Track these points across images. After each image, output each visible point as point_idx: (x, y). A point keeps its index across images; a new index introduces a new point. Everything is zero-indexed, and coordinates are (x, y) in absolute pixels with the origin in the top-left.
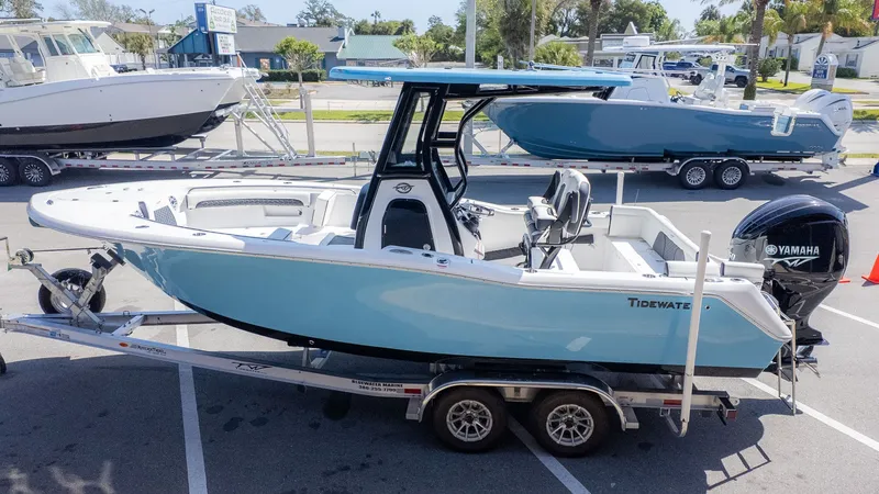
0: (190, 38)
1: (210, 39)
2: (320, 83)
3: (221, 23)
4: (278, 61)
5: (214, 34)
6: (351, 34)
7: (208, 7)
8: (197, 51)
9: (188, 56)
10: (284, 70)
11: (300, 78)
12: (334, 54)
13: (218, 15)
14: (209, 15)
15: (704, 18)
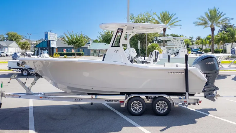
0: (42, 43)
1: (48, 42)
2: (82, 56)
3: (53, 38)
4: (69, 50)
5: (50, 41)
6: (92, 42)
7: (49, 33)
8: (43, 47)
9: (41, 48)
10: (71, 52)
11: (76, 54)
12: (87, 47)
13: (51, 35)
14: (49, 36)
15: (197, 39)
